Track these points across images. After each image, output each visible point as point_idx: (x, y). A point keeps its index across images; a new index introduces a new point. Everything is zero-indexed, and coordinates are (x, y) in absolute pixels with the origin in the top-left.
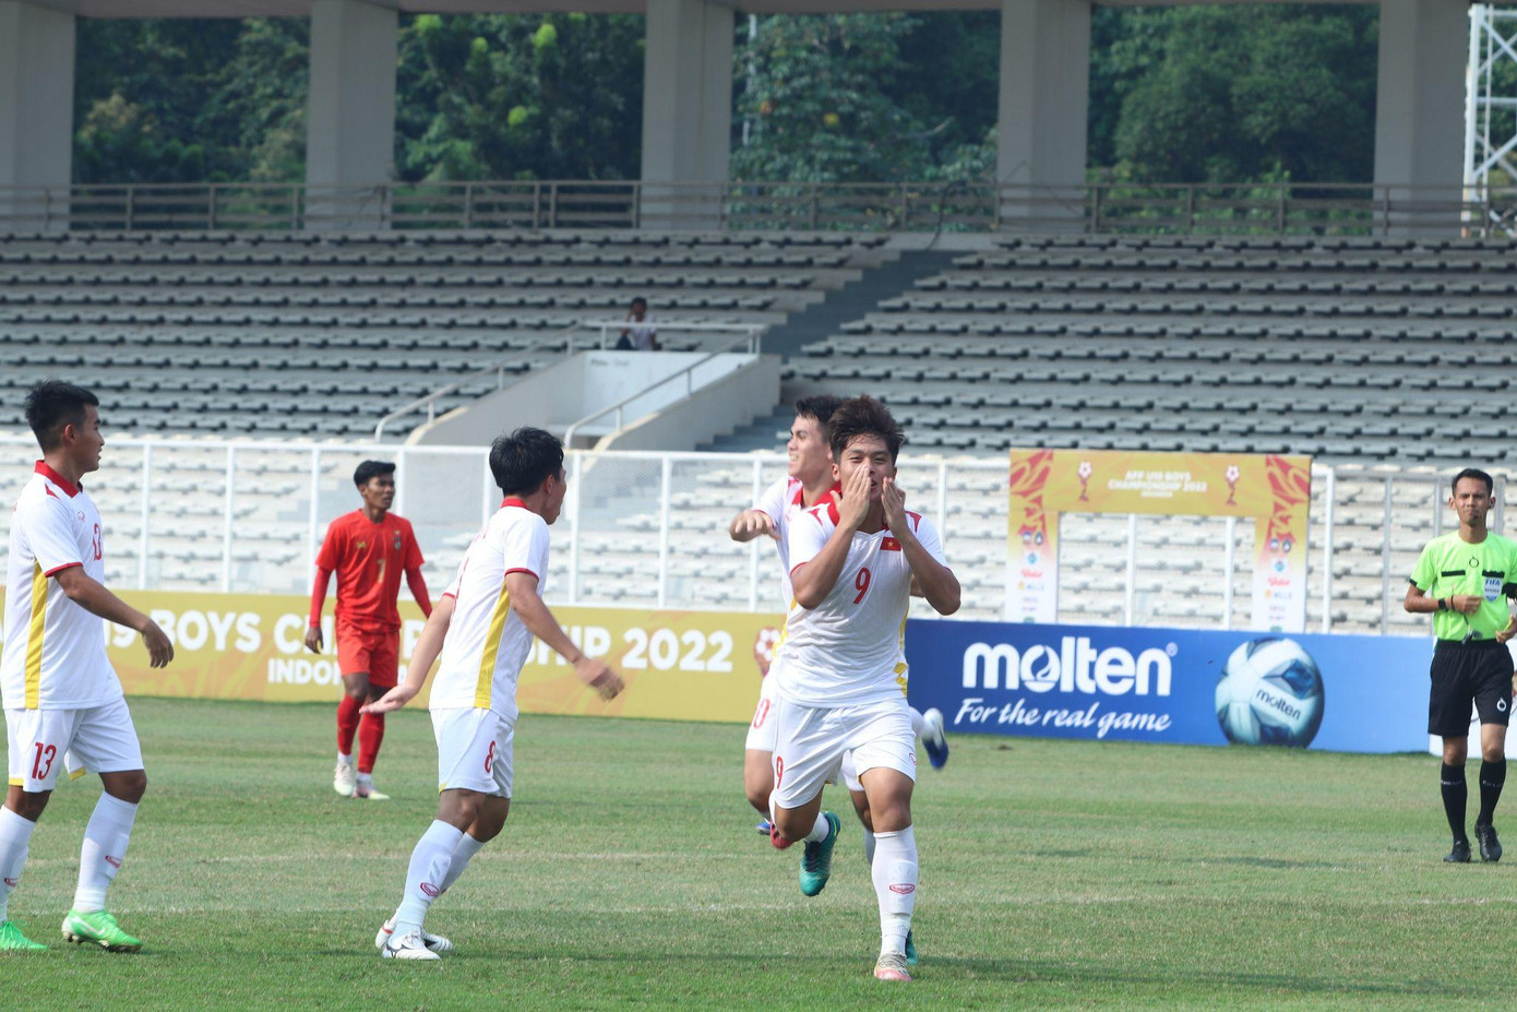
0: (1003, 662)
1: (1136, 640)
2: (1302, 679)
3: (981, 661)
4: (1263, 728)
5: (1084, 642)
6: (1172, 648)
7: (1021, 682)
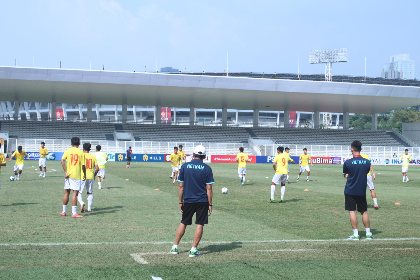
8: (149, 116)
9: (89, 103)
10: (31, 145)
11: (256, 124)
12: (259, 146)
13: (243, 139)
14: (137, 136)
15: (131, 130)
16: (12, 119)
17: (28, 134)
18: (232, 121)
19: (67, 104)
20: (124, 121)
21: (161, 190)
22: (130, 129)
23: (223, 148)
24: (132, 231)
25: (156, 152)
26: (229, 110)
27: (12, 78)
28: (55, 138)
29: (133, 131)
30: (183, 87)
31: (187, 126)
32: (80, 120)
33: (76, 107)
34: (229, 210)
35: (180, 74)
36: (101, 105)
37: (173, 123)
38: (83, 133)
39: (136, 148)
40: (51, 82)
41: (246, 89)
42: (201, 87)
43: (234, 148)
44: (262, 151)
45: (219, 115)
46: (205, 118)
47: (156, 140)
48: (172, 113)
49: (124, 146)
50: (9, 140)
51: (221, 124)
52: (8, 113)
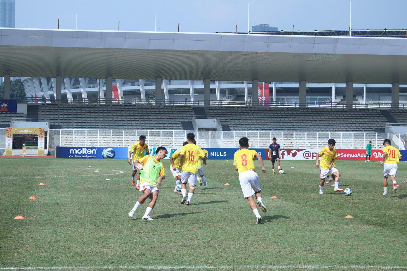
0: (75, 151)
1: (92, 148)
2: (112, 152)
3: (72, 151)
4: (108, 157)
5: (85, 149)
6: (96, 149)
7: (77, 153)
8: (238, 95)
9: (157, 79)
10: (80, 138)
11: (395, 104)
12: (401, 136)
13: (377, 126)
14: (226, 123)
15: (217, 115)
16: (48, 102)
17: (75, 122)
18: (357, 100)
19: (123, 80)
20: (207, 102)
21: (279, 198)
22: (216, 113)
23: (348, 139)
24: (265, 251)
25: (254, 145)
26: (355, 85)
27: (54, 45)
28: (112, 128)
29: (220, 117)
30: (291, 53)
31: (295, 108)
32: (141, 101)
33: (136, 83)
34: (386, 225)
35: (283, 34)
36: (170, 81)
37: (272, 104)
38: (137, 120)
39: (225, 140)
40: (106, 49)
41: (382, 53)
42: (317, 52)
43: (365, 139)
44: (405, 142)
45: (339, 92)
46: (318, 97)
47: (253, 128)
48: (271, 89)
49: (207, 138)
50: (50, 130)
51: (345, 106)
52: (42, 93)
